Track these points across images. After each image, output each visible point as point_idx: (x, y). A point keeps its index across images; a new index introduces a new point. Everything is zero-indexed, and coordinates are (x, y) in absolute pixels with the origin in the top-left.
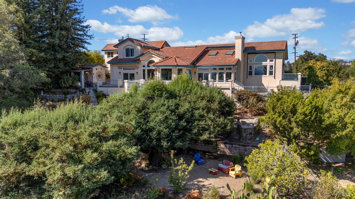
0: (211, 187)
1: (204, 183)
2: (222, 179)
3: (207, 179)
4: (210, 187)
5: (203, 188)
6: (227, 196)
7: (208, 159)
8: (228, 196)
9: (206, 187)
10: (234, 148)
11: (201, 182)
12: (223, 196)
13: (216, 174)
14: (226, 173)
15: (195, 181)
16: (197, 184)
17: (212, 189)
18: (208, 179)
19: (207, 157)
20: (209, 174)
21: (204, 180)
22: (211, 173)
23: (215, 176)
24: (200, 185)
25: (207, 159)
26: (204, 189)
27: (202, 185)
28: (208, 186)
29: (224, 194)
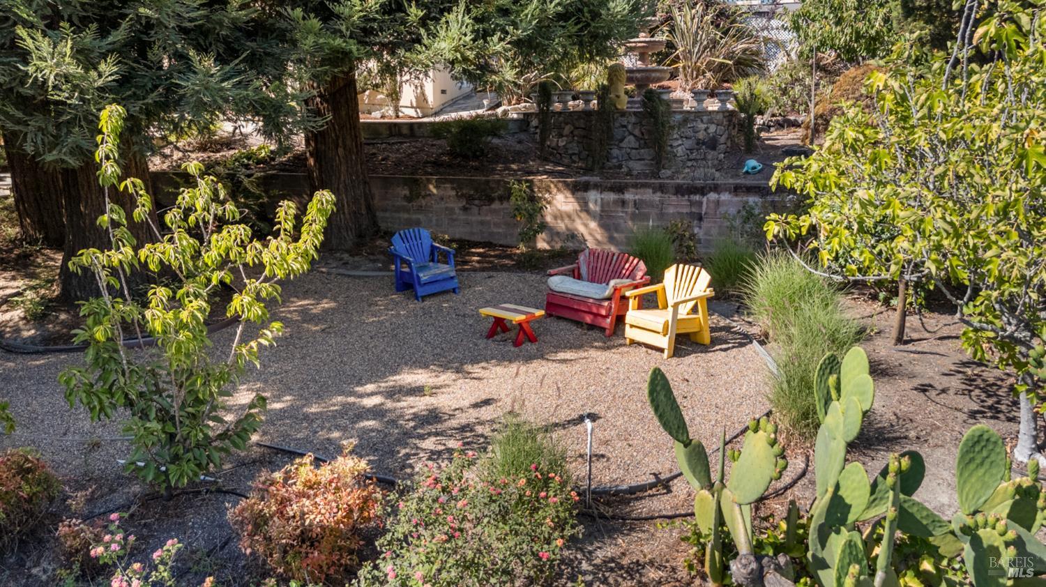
0: (492, 421)
1: (443, 401)
2: (577, 367)
3: (468, 368)
4: (481, 423)
5: (422, 437)
6: (636, 492)
7: (483, 270)
8: (642, 488)
9: (454, 423)
10: (630, 209)
11: (417, 391)
12: (605, 492)
13: (532, 339)
14: (603, 329)
15: (370, 387)
16: (377, 412)
17: (499, 437)
18: (476, 370)
19: (478, 262)
20: (482, 343)
21: (447, 377)
22: (497, 337)
23: (529, 347)
24: (402, 416)
25: (475, 270)
26: (429, 444)
27: (415, 416)
28: (471, 416)
29: (606, 476)
